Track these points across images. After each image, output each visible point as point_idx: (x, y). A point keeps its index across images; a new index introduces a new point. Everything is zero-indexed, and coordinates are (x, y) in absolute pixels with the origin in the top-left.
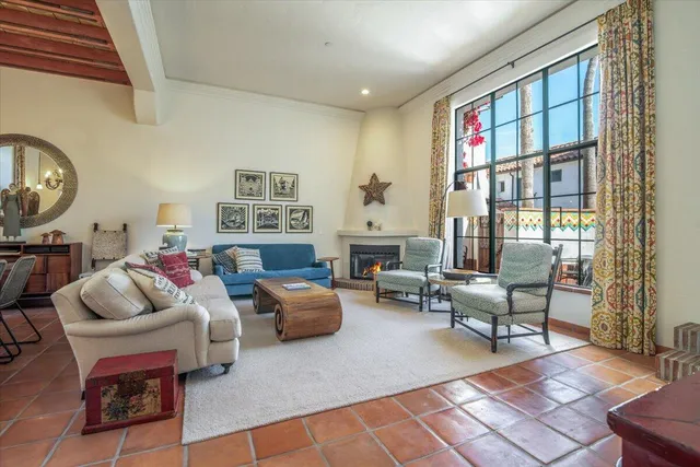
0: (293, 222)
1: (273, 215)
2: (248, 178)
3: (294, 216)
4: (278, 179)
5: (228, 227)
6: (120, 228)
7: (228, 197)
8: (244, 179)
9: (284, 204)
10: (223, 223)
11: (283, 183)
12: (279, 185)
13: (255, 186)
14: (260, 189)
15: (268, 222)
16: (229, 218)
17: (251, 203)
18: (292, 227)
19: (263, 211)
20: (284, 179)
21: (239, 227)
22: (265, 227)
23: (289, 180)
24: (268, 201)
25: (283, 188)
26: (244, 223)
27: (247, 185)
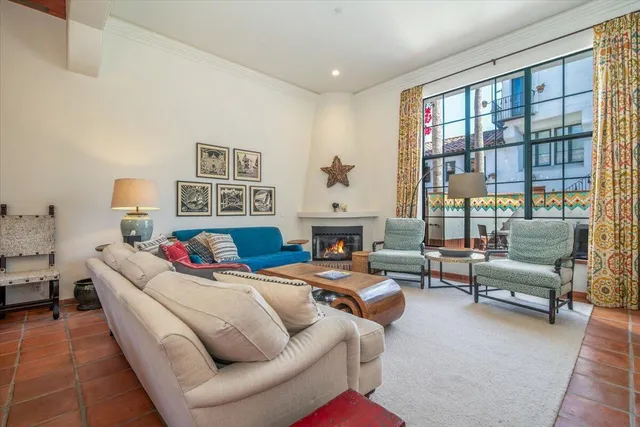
0: (257, 204)
1: (237, 196)
2: (211, 153)
3: (257, 197)
4: (241, 157)
5: (189, 210)
7: (188, 174)
8: (205, 154)
10: (183, 205)
11: (246, 161)
12: (243, 163)
13: (218, 163)
14: (223, 165)
15: (232, 204)
16: (189, 199)
17: (214, 182)
18: (256, 210)
19: (226, 191)
20: (248, 157)
21: (201, 210)
22: (229, 209)
24: (232, 181)
25: (247, 166)
26: (207, 205)
27: (210, 161)
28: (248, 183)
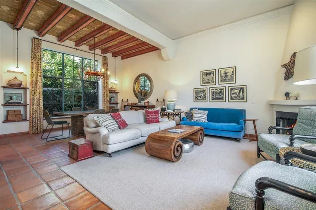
0: (232, 96)
1: (220, 92)
2: (207, 74)
3: (233, 92)
4: (223, 72)
5: (198, 99)
6: (162, 100)
7: (198, 85)
8: (205, 75)
9: (227, 86)
10: (196, 98)
11: (226, 73)
12: (224, 75)
13: (210, 78)
14: (213, 78)
15: (218, 96)
16: (199, 95)
17: (208, 87)
18: (232, 99)
19: (214, 90)
20: (226, 71)
21: (203, 99)
22: (216, 99)
23: (230, 71)
24: (218, 85)
25: (226, 76)
26: (205, 97)
27: (206, 78)
28: (227, 85)
